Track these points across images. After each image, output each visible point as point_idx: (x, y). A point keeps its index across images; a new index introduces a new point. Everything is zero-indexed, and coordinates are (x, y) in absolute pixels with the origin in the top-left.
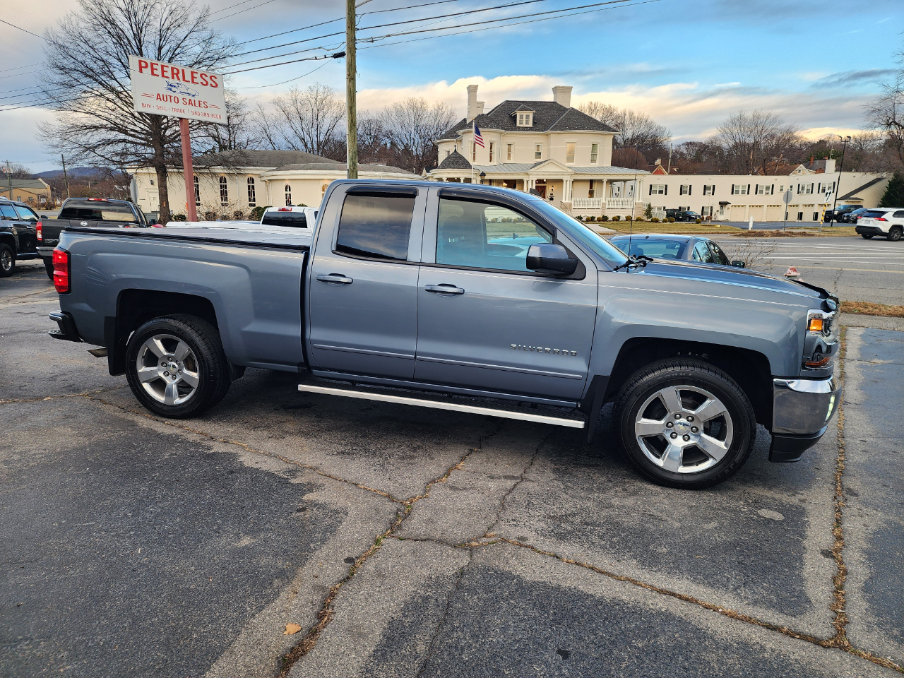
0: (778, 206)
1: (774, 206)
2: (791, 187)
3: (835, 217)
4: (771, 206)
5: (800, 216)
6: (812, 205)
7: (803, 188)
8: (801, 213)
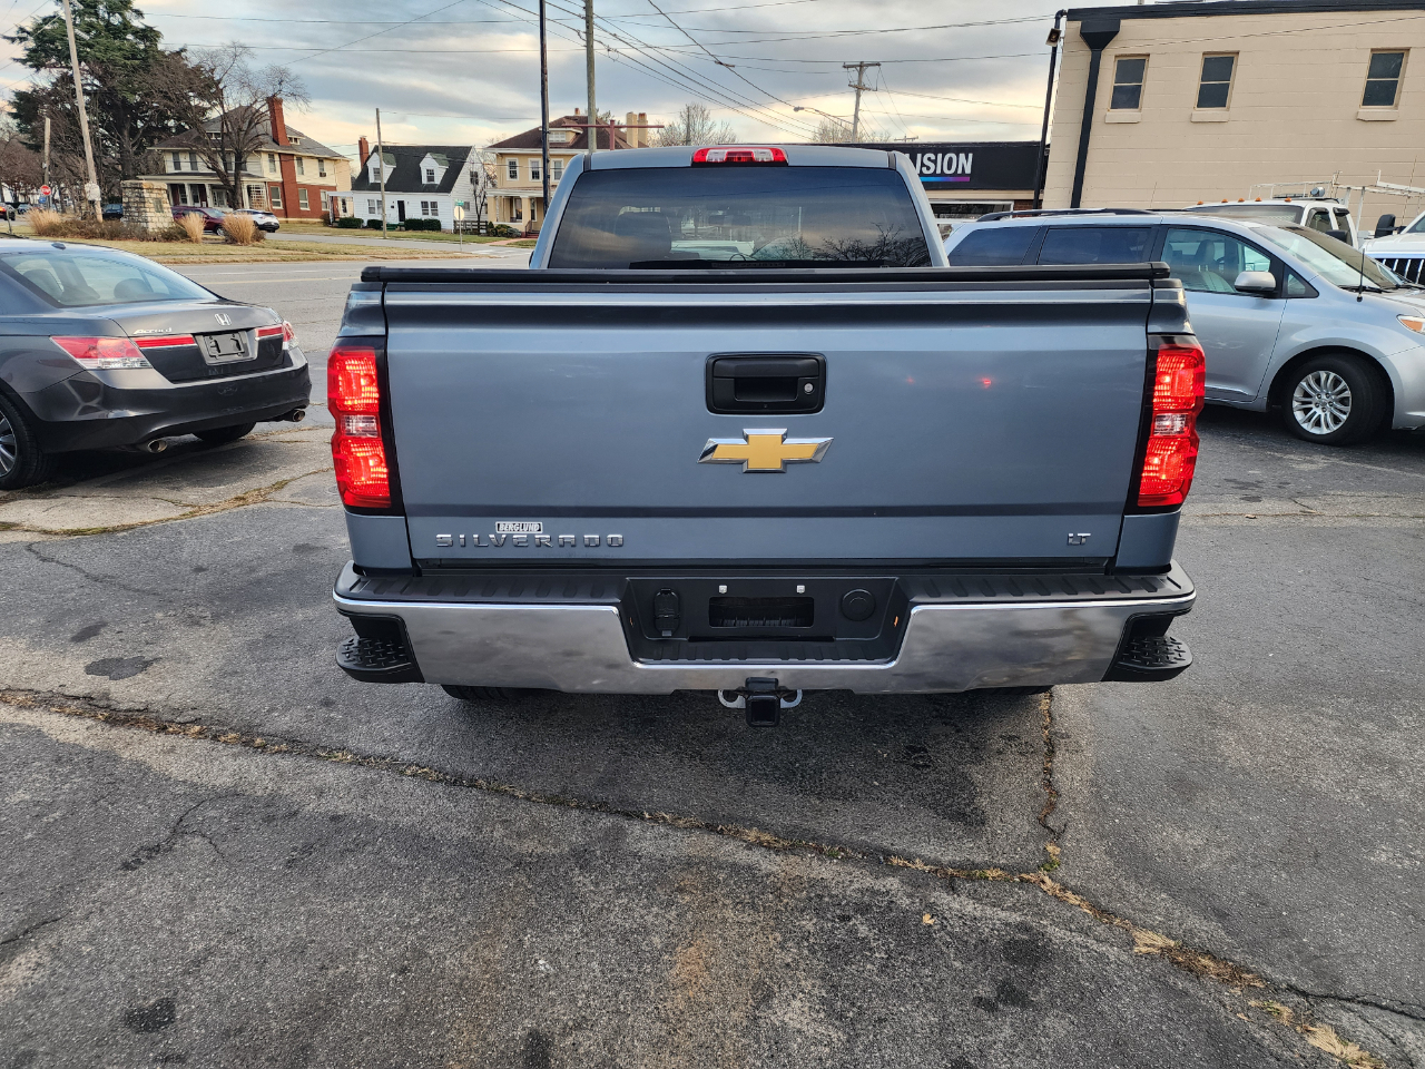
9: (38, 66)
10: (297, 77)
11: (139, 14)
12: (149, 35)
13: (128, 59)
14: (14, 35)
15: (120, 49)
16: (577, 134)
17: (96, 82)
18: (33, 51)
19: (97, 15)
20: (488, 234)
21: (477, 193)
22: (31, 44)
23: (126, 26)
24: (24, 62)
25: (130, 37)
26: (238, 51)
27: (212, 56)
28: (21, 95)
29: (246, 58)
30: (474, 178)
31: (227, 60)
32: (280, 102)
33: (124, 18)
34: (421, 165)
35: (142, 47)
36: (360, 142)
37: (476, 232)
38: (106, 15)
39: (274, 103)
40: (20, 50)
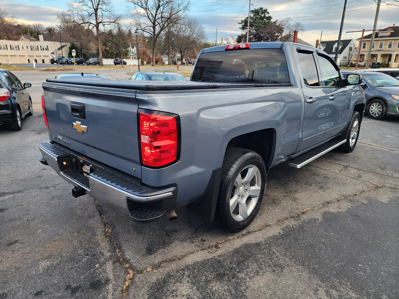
0: (23, 56)
1: (22, 56)
2: (27, 47)
3: (56, 62)
4: (20, 56)
5: (43, 61)
6: (40, 56)
7: (33, 48)
8: (43, 60)
9: (243, 29)
10: (303, 25)
11: (268, 13)
12: (269, 18)
13: (263, 25)
14: (240, 22)
15: (262, 23)
16: (392, 32)
17: (255, 32)
18: (243, 26)
19: (259, 15)
20: (350, 66)
21: (350, 54)
22: (243, 24)
23: (265, 16)
24: (241, 28)
25: (265, 19)
26: (289, 19)
27: (282, 22)
28: (239, 36)
29: (290, 21)
30: (351, 49)
31: (285, 22)
32: (297, 32)
33: (265, 15)
34: (333, 46)
35: (267, 21)
36: (317, 41)
37: (346, 66)
38: (261, 15)
39: (296, 33)
40: (241, 26)
